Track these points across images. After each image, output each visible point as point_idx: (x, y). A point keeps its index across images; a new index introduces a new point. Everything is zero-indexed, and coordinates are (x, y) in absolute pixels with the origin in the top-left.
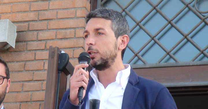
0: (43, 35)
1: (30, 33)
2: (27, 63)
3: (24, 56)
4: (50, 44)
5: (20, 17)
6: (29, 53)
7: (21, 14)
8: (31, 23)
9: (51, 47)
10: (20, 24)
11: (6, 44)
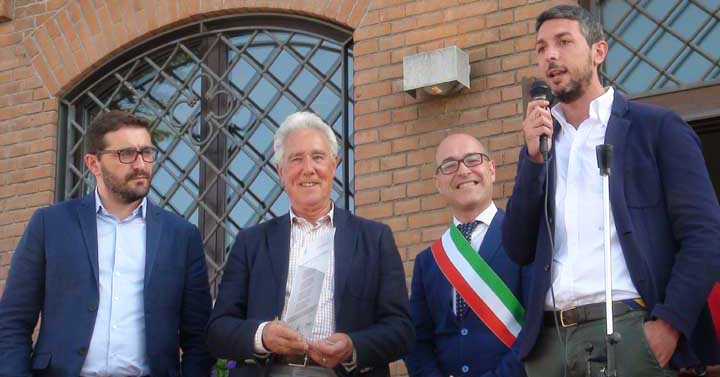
0: (509, 63)
1: (490, 62)
2: (492, 108)
3: (484, 98)
4: (522, 74)
5: (472, 39)
6: (492, 92)
7: (473, 35)
8: (489, 46)
9: (524, 78)
10: (472, 51)
11: (455, 84)
